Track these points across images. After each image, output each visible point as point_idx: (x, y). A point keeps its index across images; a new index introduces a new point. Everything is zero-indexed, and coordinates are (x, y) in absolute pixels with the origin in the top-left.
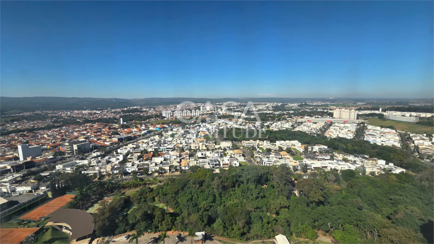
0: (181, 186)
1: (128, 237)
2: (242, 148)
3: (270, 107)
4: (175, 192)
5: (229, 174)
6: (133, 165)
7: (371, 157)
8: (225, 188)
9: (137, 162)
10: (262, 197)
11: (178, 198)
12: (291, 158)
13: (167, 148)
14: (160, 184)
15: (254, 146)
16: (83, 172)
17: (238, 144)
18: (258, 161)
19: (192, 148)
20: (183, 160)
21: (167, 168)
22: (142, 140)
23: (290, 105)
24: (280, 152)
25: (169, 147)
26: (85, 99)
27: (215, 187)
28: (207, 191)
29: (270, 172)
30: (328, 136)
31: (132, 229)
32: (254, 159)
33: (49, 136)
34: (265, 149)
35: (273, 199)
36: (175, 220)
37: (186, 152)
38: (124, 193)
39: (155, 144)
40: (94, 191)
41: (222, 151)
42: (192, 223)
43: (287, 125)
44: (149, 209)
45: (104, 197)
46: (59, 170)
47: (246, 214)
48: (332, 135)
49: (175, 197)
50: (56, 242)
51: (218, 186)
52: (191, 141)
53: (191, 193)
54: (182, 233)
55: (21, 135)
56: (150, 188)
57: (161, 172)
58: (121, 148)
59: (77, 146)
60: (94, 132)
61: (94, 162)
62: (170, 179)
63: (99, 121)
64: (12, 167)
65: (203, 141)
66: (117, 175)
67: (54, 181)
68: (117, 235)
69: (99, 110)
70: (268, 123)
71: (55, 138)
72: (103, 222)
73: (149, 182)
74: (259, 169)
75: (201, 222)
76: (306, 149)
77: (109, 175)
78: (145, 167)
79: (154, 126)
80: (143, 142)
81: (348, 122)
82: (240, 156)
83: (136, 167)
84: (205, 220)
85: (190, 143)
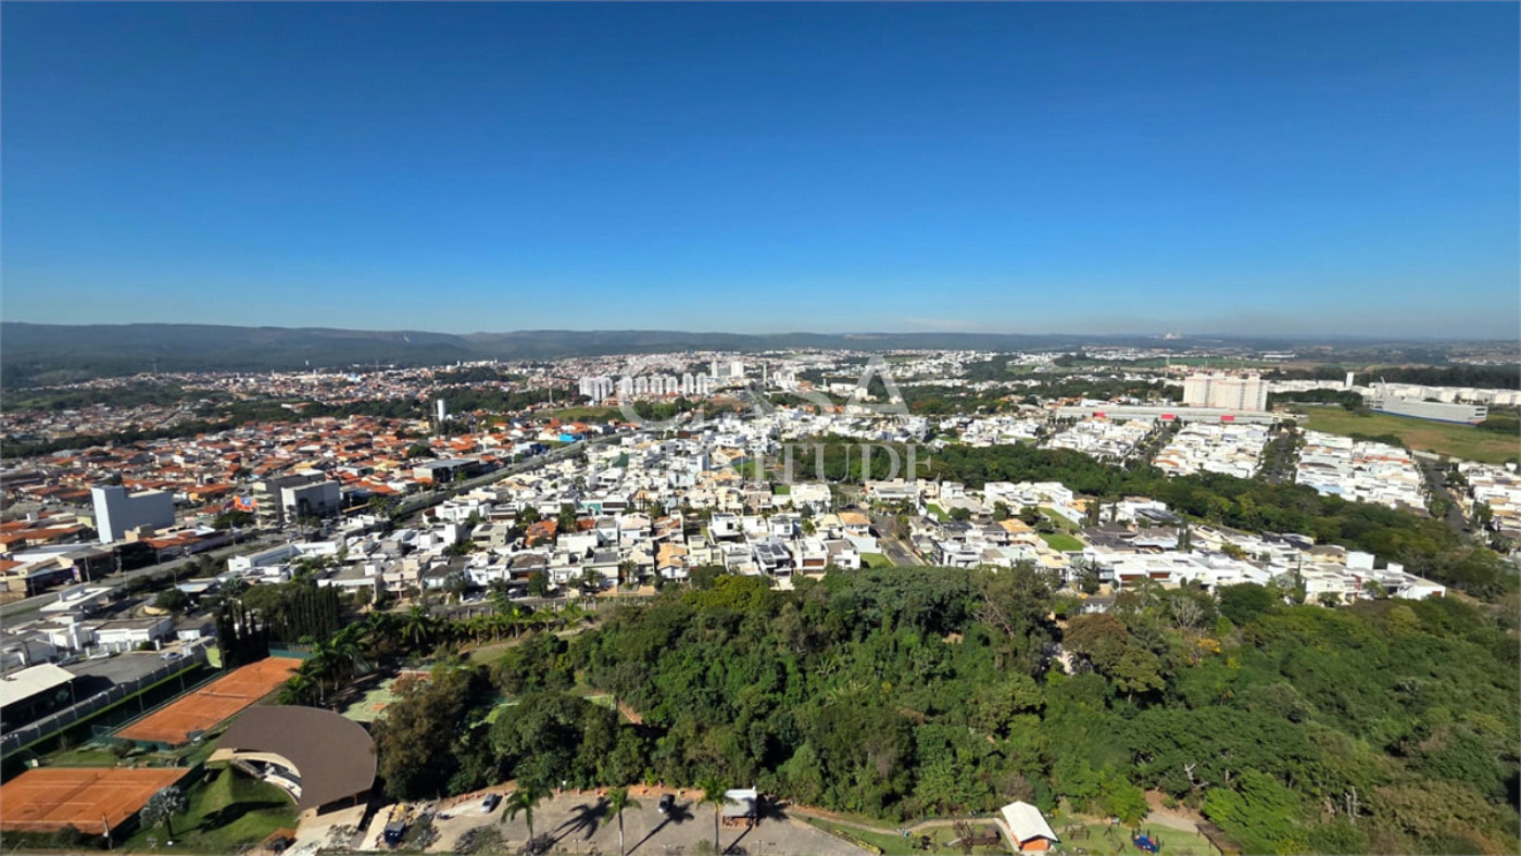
0: (665, 632)
1: (494, 803)
2: (865, 505)
3: (957, 365)
4: (646, 652)
5: (827, 595)
6: (492, 562)
7: (1321, 541)
8: (815, 642)
9: (506, 551)
10: (944, 676)
11: (658, 673)
12: (1042, 544)
13: (605, 505)
14: (590, 626)
15: (908, 498)
16: (322, 583)
17: (854, 494)
18: (926, 552)
19: (694, 505)
20: (662, 546)
21: (611, 572)
22: (518, 476)
23: (1026, 359)
24: (1001, 523)
25: (613, 499)
26: (305, 335)
27: (783, 638)
28: (755, 652)
29: (971, 589)
30: (1166, 468)
31: (505, 776)
32: (910, 544)
33: (190, 459)
34: (946, 510)
35: (987, 682)
36: (654, 747)
37: (675, 517)
38: (465, 657)
39: (565, 488)
40: (367, 647)
41: (798, 515)
42: (713, 760)
43: (1019, 430)
44: (563, 710)
45: (399, 668)
46: (238, 575)
47: (898, 731)
48: (1182, 463)
49: (646, 670)
50: (250, 815)
51: (794, 634)
52: (688, 481)
53: (702, 659)
54: (678, 793)
55: (92, 454)
56: (556, 639)
57: (591, 584)
58: (446, 502)
59: (296, 492)
60: (348, 448)
61: (357, 550)
62: (624, 611)
63: (358, 408)
64: (77, 562)
65: (729, 482)
66: (440, 595)
67: (226, 609)
68: (454, 795)
69: (359, 372)
70: (953, 422)
71: (210, 465)
72: (408, 753)
73: (551, 620)
74: (932, 579)
75: (742, 755)
76: (1093, 512)
77: (411, 593)
78: (533, 567)
79: (556, 429)
80: (521, 483)
81: (1237, 420)
82: (861, 533)
83: (504, 567)
84: (758, 751)
85: (685, 488)
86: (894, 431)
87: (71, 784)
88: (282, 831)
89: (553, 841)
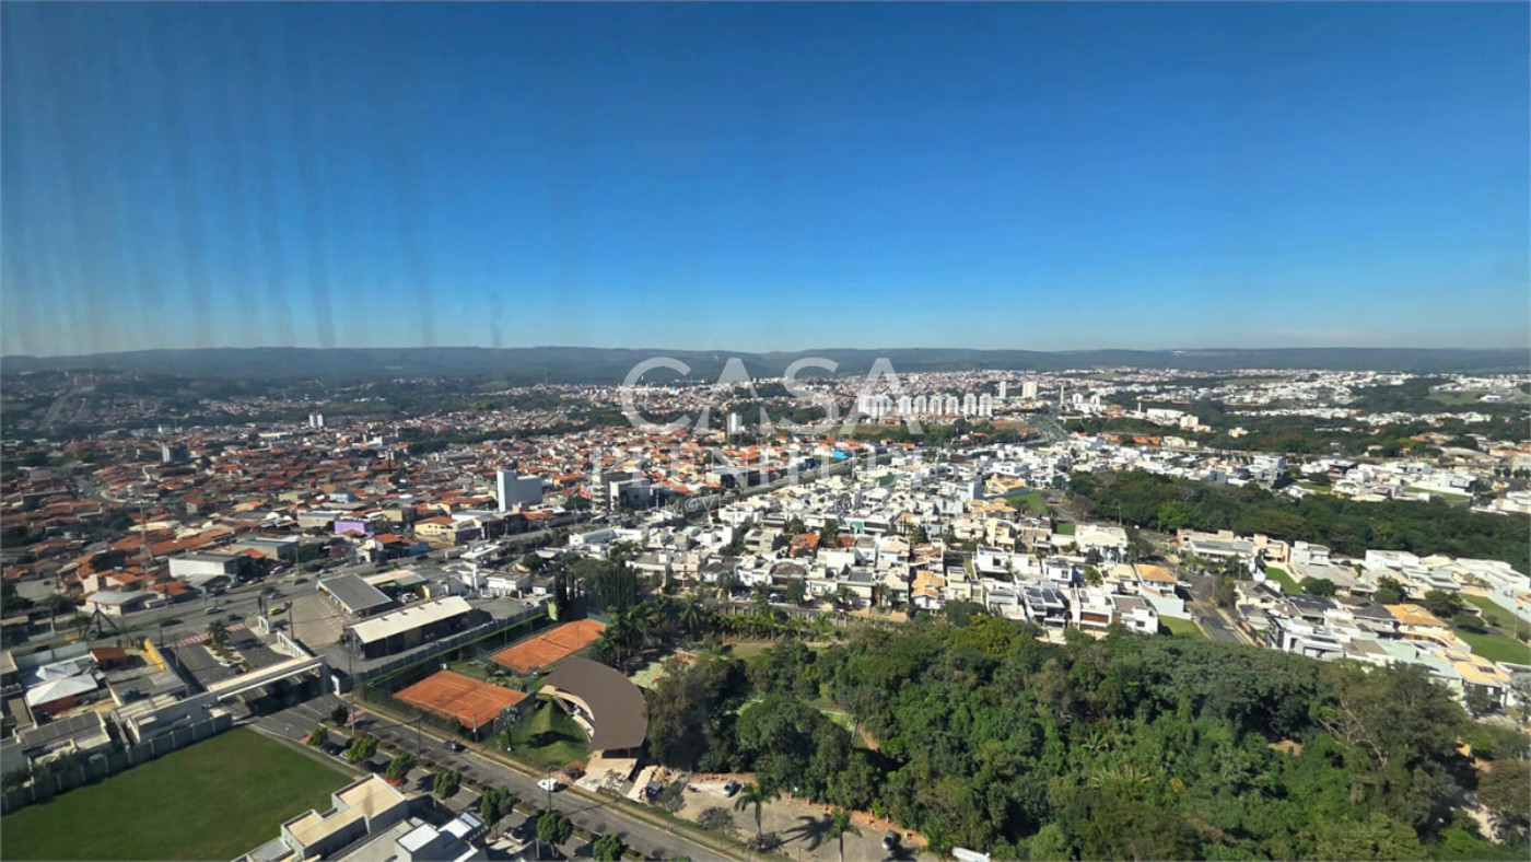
0: (910, 664)
1: (733, 789)
2: (1175, 559)
4: (887, 680)
5: (1107, 658)
6: (758, 566)
8: (1085, 710)
9: (771, 557)
11: (898, 704)
12: (1460, 646)
13: (867, 524)
14: (839, 643)
15: (1237, 557)
16: (628, 564)
17: (1160, 543)
18: (1257, 627)
19: (958, 534)
20: (920, 573)
21: (864, 592)
22: (791, 488)
24: (1387, 607)
25: (875, 519)
27: (1045, 697)
28: (1009, 705)
29: (1320, 687)
31: (747, 766)
32: (1234, 615)
33: (559, 453)
34: (1297, 579)
36: (884, 779)
37: (936, 545)
38: (727, 649)
39: (831, 504)
40: (653, 625)
41: (1082, 560)
42: (944, 811)
44: (800, 718)
45: (675, 647)
47: (1178, 842)
49: (886, 699)
50: (559, 743)
51: (1058, 695)
52: (955, 508)
53: (947, 701)
54: (905, 834)
55: (504, 444)
56: (805, 649)
57: (844, 601)
58: (728, 506)
59: (620, 486)
60: (662, 451)
61: (656, 540)
62: (874, 634)
64: (484, 524)
65: (1001, 514)
66: (713, 589)
67: (564, 575)
68: (705, 772)
69: (678, 386)
70: (1325, 464)
71: (570, 458)
72: (669, 724)
73: (803, 629)
74: (1258, 665)
75: (977, 815)
77: (692, 583)
78: (793, 576)
79: (831, 445)
80: (792, 495)
82: (1162, 592)
83: (768, 572)
84: (997, 818)
85: (952, 516)
86: (1229, 470)
87: (461, 687)
88: (577, 763)
89: (780, 843)
